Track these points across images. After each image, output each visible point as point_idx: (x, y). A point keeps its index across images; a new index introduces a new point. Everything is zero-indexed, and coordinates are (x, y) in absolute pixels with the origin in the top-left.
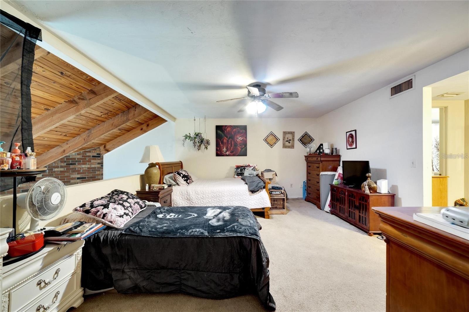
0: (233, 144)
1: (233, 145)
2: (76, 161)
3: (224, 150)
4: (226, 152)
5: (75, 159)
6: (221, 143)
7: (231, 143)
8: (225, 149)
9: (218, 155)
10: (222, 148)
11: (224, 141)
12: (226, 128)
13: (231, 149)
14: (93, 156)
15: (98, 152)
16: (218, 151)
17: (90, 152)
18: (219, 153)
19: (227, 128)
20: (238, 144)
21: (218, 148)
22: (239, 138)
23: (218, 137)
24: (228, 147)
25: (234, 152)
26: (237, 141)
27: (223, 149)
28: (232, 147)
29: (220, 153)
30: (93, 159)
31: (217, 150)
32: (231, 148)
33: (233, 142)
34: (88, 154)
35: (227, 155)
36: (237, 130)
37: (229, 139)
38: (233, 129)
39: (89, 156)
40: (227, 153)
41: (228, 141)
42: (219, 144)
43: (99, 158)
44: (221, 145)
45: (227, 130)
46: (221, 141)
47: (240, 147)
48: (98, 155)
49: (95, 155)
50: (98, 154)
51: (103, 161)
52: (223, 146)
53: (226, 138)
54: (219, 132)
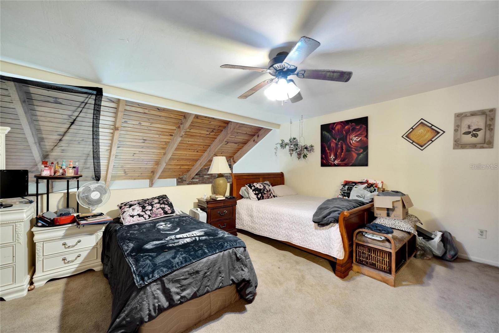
0: (344, 148)
1: (344, 151)
3: (331, 157)
4: (334, 160)
6: (327, 149)
7: (342, 147)
8: (332, 157)
9: (323, 165)
10: (329, 156)
11: (332, 145)
12: (335, 126)
13: (342, 156)
15: (230, 163)
16: (324, 160)
18: (325, 163)
19: (336, 126)
20: (352, 148)
21: (324, 156)
22: (355, 139)
23: (323, 139)
24: (338, 153)
25: (347, 160)
26: (350, 143)
27: (330, 157)
28: (343, 154)
29: (326, 162)
31: (322, 158)
32: (341, 155)
33: (344, 146)
35: (335, 165)
36: (352, 126)
37: (339, 142)
38: (345, 126)
40: (336, 162)
41: (337, 145)
42: (325, 150)
44: (328, 151)
45: (336, 128)
46: (327, 145)
47: (357, 152)
52: (330, 153)
53: (334, 141)
54: (325, 133)
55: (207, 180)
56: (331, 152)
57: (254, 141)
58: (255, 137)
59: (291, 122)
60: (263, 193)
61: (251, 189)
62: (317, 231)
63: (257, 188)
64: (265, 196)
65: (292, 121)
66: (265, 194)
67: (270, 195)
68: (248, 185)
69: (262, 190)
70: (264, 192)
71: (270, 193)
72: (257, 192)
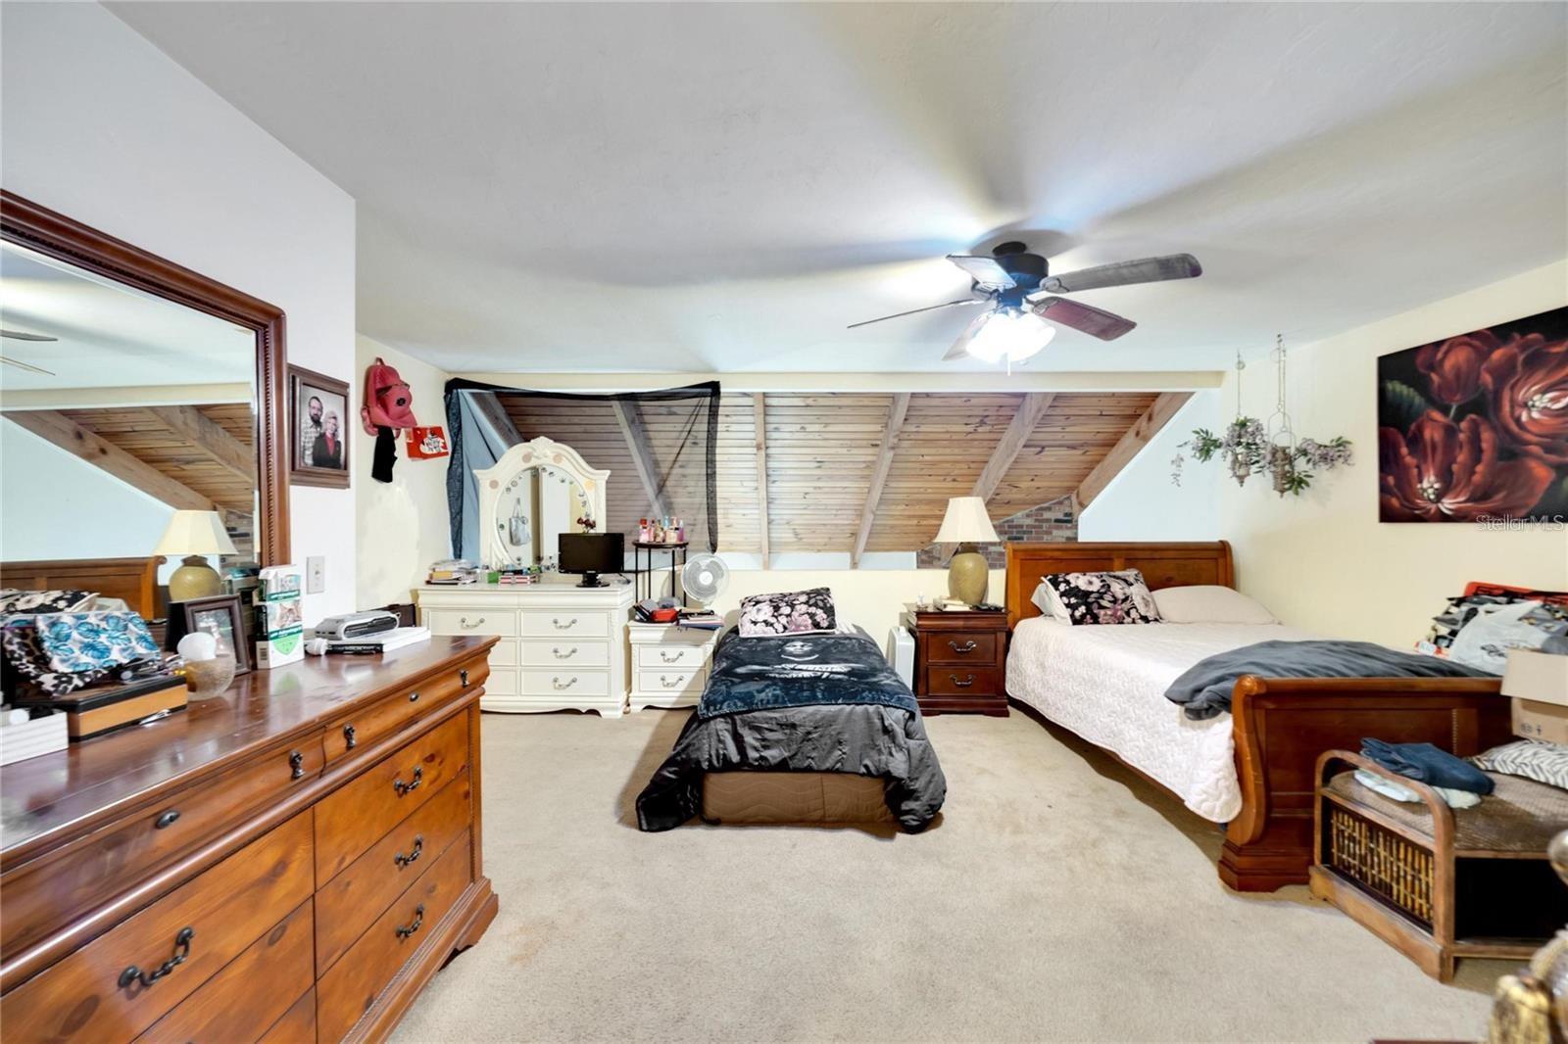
0: (1484, 445)
1: (1487, 456)
2: (1024, 533)
3: (1425, 484)
4: (1440, 495)
5: (1022, 526)
6: (1404, 450)
7: (1475, 440)
8: (1429, 484)
9: (1387, 515)
10: (1415, 479)
11: (1427, 434)
12: (1440, 355)
13: (1476, 478)
14: (1057, 521)
15: (1067, 510)
16: (1394, 495)
17: (1049, 509)
18: (1397, 508)
19: (1446, 353)
20: (1529, 443)
21: (1391, 480)
22: (1542, 401)
23: (1393, 420)
24: (1455, 467)
25: (1501, 495)
26: (1518, 421)
27: (1421, 482)
28: (1479, 468)
29: (1402, 505)
30: (1057, 528)
31: (1384, 489)
32: (1473, 473)
33: (1487, 436)
34: (1047, 515)
35: (1444, 518)
36: (1523, 348)
37: (1459, 418)
38: (1490, 352)
39: (1048, 520)
40: (1447, 505)
41: (1450, 432)
42: (1397, 456)
43: (1069, 525)
44: (1409, 460)
45: (1448, 365)
46: (1405, 436)
47: (1553, 458)
48: (1067, 518)
49: (1061, 516)
50: (1066, 515)
51: (1076, 534)
52: (1418, 467)
53: (1437, 415)
54: (1397, 387)
55: (996, 560)
56: (1425, 461)
57: (1137, 434)
58: (1142, 422)
59: (1239, 362)
60: (1095, 605)
61: (1057, 589)
62: (1183, 729)
63: (1077, 587)
64: (1105, 615)
65: (1243, 359)
66: (1101, 607)
67: (1128, 613)
68: (1050, 577)
69: (1093, 595)
70: (1099, 603)
71: (1126, 606)
72: (1073, 600)
